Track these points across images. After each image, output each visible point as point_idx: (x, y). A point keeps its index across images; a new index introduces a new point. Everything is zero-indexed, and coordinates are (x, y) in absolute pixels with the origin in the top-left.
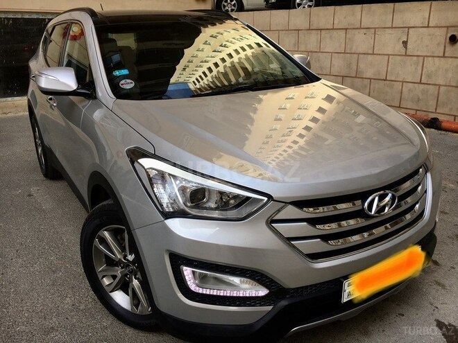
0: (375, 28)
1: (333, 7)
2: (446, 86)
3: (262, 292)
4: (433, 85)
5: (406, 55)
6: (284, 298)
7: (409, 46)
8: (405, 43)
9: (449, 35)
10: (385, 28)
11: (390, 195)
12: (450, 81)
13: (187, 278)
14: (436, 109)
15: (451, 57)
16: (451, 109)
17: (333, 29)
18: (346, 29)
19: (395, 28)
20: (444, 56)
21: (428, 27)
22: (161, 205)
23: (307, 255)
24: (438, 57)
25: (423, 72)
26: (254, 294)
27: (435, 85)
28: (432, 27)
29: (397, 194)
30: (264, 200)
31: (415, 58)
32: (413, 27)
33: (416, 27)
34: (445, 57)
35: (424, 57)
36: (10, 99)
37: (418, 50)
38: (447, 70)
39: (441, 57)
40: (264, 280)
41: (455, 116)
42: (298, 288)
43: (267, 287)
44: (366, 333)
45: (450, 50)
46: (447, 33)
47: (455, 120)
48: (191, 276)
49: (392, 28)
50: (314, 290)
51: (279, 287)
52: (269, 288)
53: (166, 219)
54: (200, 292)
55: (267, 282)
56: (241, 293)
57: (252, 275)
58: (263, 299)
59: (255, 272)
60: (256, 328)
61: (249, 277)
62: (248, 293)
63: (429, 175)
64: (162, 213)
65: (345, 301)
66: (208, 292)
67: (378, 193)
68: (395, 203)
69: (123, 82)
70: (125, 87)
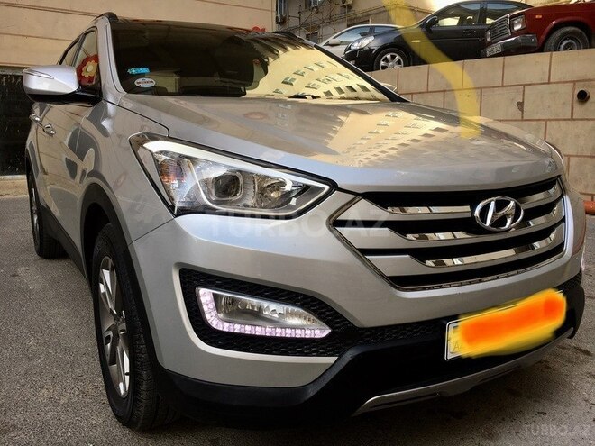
0: (481, 88)
1: (426, 66)
2: (577, 156)
3: (321, 332)
5: (522, 120)
7: (525, 108)
8: (521, 105)
9: (577, 92)
10: (494, 87)
11: (512, 203)
12: (583, 150)
13: (205, 308)
15: (582, 120)
16: (586, 187)
17: (428, 92)
18: (444, 91)
19: (506, 86)
20: (572, 119)
21: (549, 83)
22: (172, 199)
23: (389, 278)
24: (565, 120)
26: (308, 334)
28: (555, 83)
29: (523, 207)
30: (323, 189)
31: (534, 123)
32: (530, 84)
33: (534, 84)
34: (574, 120)
35: (546, 120)
36: (9, 177)
37: (537, 113)
38: (577, 136)
39: (569, 120)
40: (323, 313)
41: (593, 195)
42: (377, 329)
43: (328, 323)
44: (491, 436)
45: (580, 110)
46: (574, 89)
47: (592, 200)
48: (212, 305)
49: (503, 86)
50: (402, 334)
51: (347, 324)
52: (330, 327)
53: (177, 216)
54: (226, 329)
55: (329, 315)
56: (288, 333)
57: (305, 304)
58: (321, 344)
59: (310, 297)
60: (311, 392)
61: (301, 306)
62: (299, 334)
63: (566, 198)
64: (171, 208)
65: (450, 356)
66: (237, 329)
67: (494, 199)
68: (521, 217)
69: (141, 80)
70: (142, 85)
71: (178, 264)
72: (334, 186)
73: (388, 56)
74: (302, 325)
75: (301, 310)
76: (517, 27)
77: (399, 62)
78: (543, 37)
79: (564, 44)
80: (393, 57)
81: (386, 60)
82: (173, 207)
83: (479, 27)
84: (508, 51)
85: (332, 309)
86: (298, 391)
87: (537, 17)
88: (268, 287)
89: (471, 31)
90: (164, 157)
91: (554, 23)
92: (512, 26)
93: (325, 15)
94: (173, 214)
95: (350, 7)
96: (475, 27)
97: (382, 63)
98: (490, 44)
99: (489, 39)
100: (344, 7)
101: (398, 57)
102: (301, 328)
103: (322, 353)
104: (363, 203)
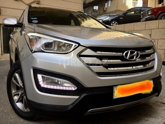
0: (139, 30)
1: (124, 24)
3: (73, 88)
4: (162, 49)
6: (85, 93)
7: (152, 36)
8: (150, 35)
10: (143, 30)
11: (136, 52)
14: (164, 59)
19: (146, 30)
21: (158, 29)
23: (96, 73)
24: (163, 39)
25: (158, 45)
26: (70, 89)
27: (163, 49)
28: (160, 29)
29: (140, 54)
30: (76, 45)
32: (153, 29)
35: (158, 39)
37: (155, 37)
40: (75, 82)
43: (76, 86)
49: (145, 30)
50: (100, 90)
51: (82, 86)
52: (77, 87)
53: (33, 53)
54: (46, 87)
55: (77, 83)
56: (64, 88)
57: (69, 79)
58: (74, 92)
59: (71, 77)
60: (71, 107)
61: (68, 80)
62: (67, 89)
63: (156, 54)
64: (32, 51)
65: (115, 98)
66: (49, 87)
67: (130, 51)
68: (139, 57)
69: (34, 21)
70: (34, 22)
71: (33, 67)
72: (79, 45)
73: (114, 22)
74: (68, 86)
75: (68, 82)
76: (149, 13)
77: (117, 24)
78: (157, 16)
79: (163, 18)
80: (115, 23)
81: (113, 23)
82: (32, 50)
83: (139, 14)
84: (147, 20)
85: (78, 81)
86: (67, 107)
87: (155, 10)
88: (58, 74)
89: (137, 15)
90: (32, 37)
91: (160, 12)
92: (148, 13)
93: (98, 13)
94: (32, 52)
95: (105, 11)
96: (138, 14)
97: (112, 24)
98: (142, 18)
99: (142, 17)
100: (104, 11)
101: (116, 23)
102: (68, 87)
103: (74, 95)
104: (88, 50)
